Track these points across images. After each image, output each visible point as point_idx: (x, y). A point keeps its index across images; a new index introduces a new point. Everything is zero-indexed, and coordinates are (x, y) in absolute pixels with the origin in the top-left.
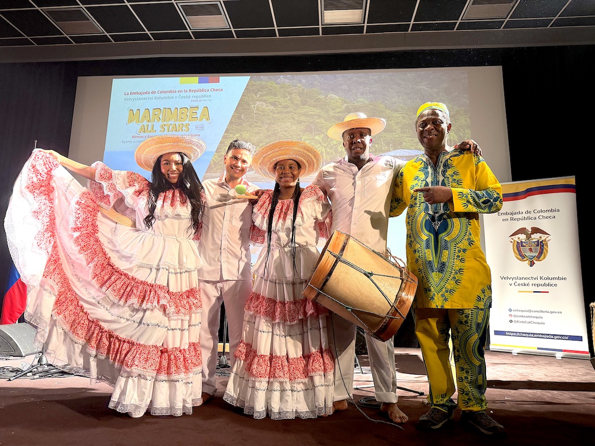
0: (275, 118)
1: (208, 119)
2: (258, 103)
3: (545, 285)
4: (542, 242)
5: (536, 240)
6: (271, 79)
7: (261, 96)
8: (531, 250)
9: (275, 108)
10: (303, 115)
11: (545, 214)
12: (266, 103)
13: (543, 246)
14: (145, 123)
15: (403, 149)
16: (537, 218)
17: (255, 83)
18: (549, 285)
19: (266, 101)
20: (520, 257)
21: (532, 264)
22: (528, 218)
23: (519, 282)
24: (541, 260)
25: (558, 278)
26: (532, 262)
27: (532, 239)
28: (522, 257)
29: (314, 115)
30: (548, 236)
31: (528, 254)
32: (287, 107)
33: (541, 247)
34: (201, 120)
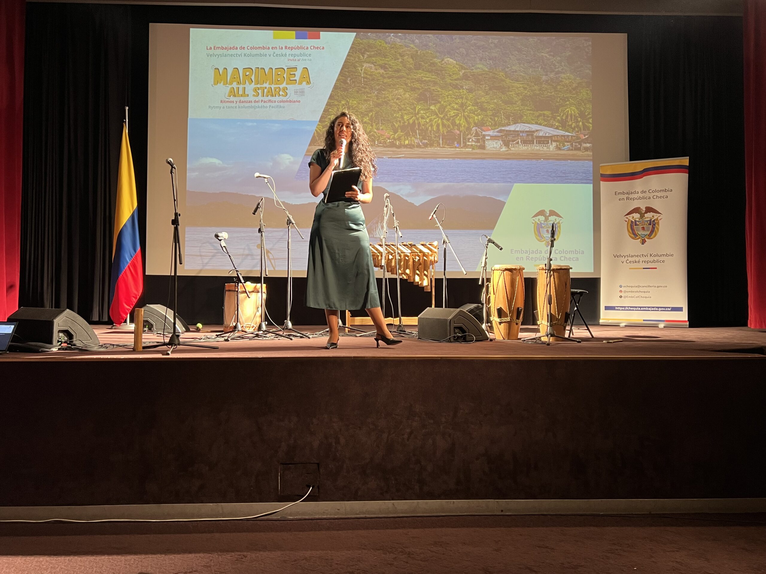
0: (386, 83)
1: (308, 83)
2: (366, 65)
3: (654, 261)
4: (654, 221)
5: (649, 219)
6: (380, 37)
7: (370, 56)
8: (643, 228)
9: (385, 71)
10: (417, 81)
11: (659, 194)
12: (375, 65)
13: (655, 225)
14: (235, 85)
15: (524, 123)
16: (652, 198)
17: (361, 42)
18: (658, 261)
19: (376, 62)
20: (633, 236)
21: (643, 242)
22: (644, 198)
23: (630, 259)
24: (652, 239)
25: (667, 255)
26: (644, 240)
27: (645, 218)
28: (634, 235)
29: (429, 81)
30: (660, 215)
31: (641, 232)
32: (398, 71)
33: (653, 225)
34: (300, 83)
